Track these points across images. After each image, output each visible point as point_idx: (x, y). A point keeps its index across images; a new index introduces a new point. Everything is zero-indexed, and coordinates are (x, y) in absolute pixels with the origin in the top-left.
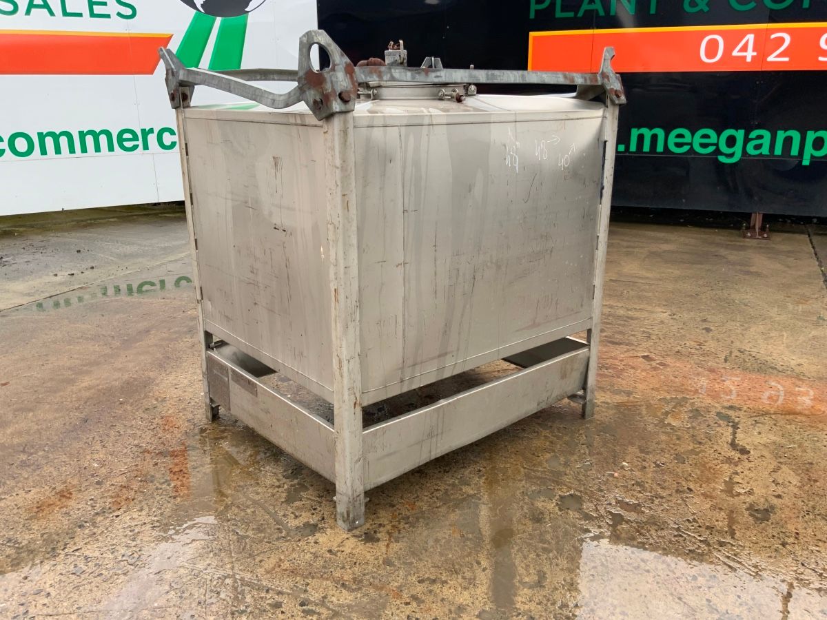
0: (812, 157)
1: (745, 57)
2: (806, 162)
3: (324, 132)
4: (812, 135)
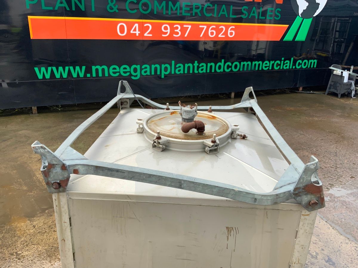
0: (165, 75)
1: (136, 34)
2: (163, 77)
3: (303, 215)
4: (163, 66)
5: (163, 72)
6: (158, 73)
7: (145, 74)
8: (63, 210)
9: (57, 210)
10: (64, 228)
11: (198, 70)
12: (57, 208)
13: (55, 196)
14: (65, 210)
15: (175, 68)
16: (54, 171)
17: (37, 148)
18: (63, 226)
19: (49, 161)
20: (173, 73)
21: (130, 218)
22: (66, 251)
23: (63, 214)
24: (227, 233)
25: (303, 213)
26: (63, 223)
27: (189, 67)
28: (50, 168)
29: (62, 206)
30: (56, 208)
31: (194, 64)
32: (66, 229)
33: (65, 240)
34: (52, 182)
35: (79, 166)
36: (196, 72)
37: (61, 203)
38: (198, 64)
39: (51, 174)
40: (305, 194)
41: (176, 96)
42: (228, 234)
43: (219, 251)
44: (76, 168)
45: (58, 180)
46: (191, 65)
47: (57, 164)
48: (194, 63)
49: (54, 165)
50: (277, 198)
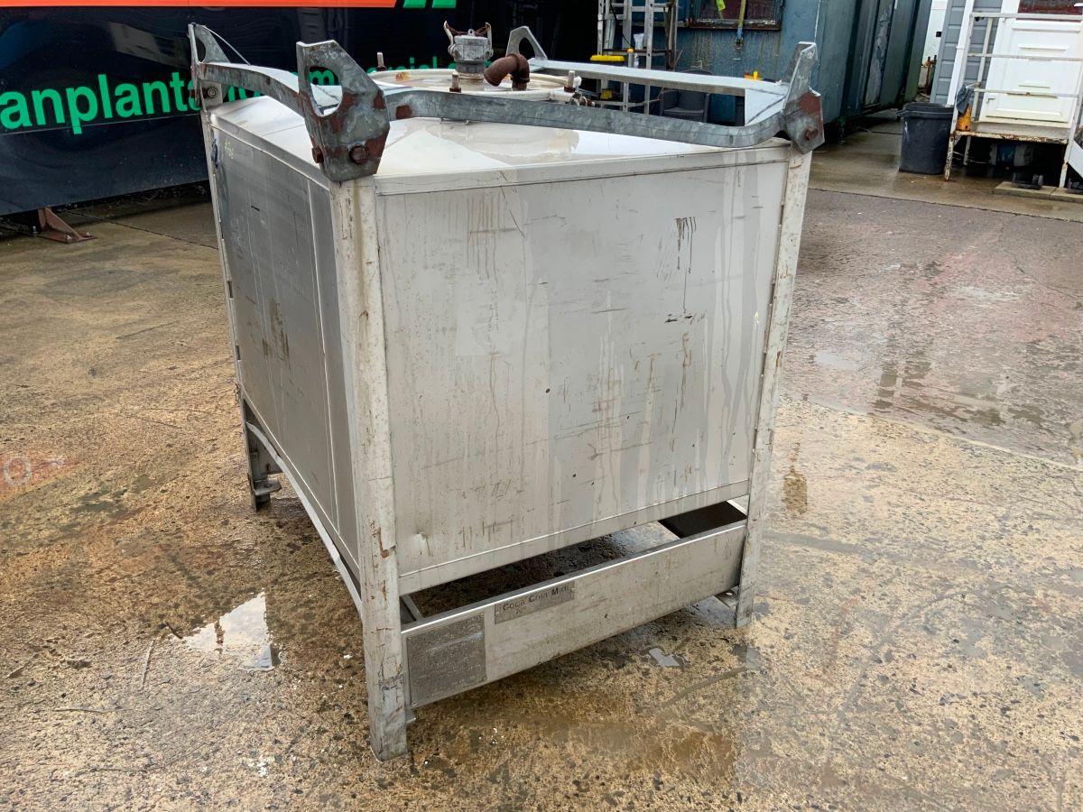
0: (82, 122)
2: (77, 130)
3: (791, 168)
4: (72, 94)
5: (76, 116)
6: (60, 118)
7: (15, 125)
8: (365, 227)
9: (353, 231)
10: (366, 280)
11: (185, 101)
12: (352, 223)
13: (349, 191)
14: (370, 228)
15: (114, 100)
16: (356, 115)
17: (322, 49)
18: (366, 273)
19: (348, 86)
20: (108, 114)
21: (505, 230)
22: (369, 345)
23: (366, 239)
24: (677, 234)
25: (792, 165)
26: (365, 265)
27: (156, 94)
28: (348, 107)
29: (363, 218)
30: (350, 225)
31: (172, 84)
32: (370, 280)
33: (369, 312)
34: (349, 147)
35: (411, 96)
36: (181, 107)
37: (362, 210)
38: (182, 84)
39: (349, 122)
40: (801, 116)
41: (133, 190)
42: (680, 234)
43: (666, 278)
44: (405, 101)
45: (363, 140)
46: (160, 85)
47: (363, 94)
48: (171, 79)
49: (356, 95)
50: (761, 130)
